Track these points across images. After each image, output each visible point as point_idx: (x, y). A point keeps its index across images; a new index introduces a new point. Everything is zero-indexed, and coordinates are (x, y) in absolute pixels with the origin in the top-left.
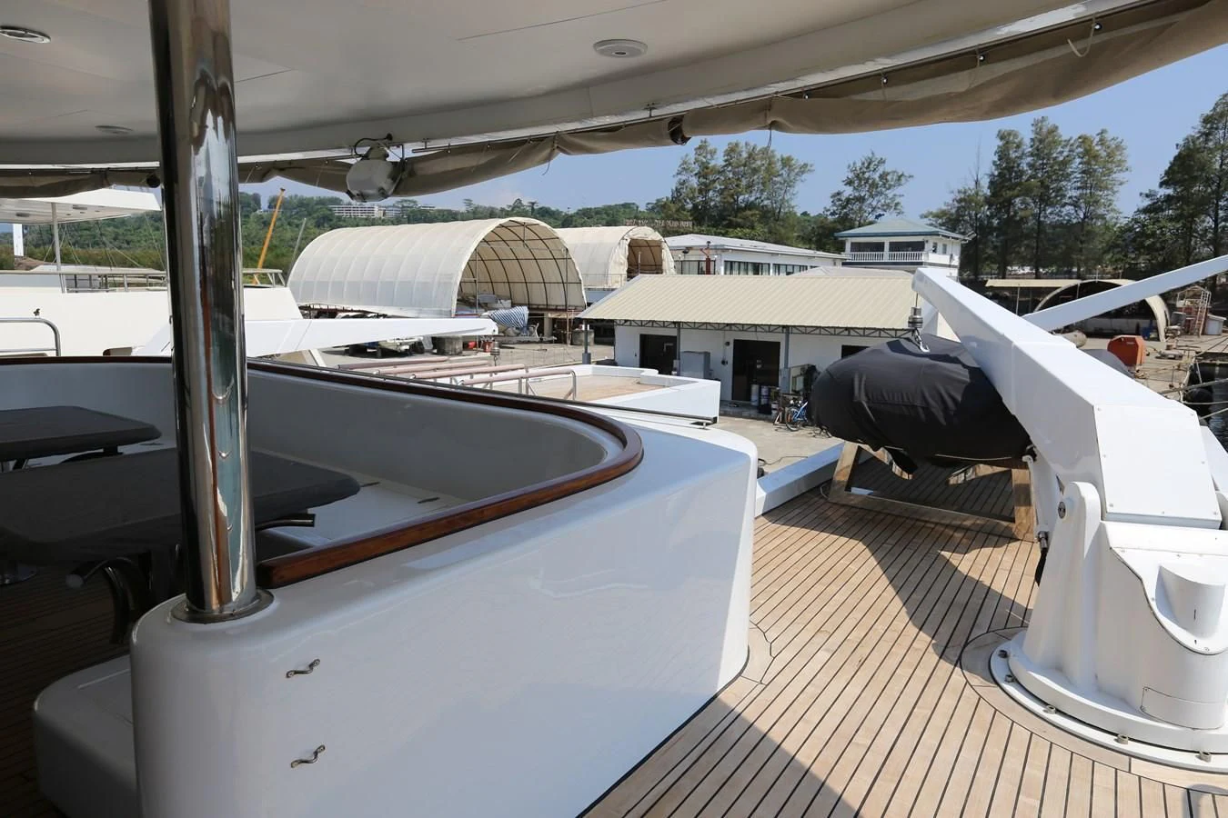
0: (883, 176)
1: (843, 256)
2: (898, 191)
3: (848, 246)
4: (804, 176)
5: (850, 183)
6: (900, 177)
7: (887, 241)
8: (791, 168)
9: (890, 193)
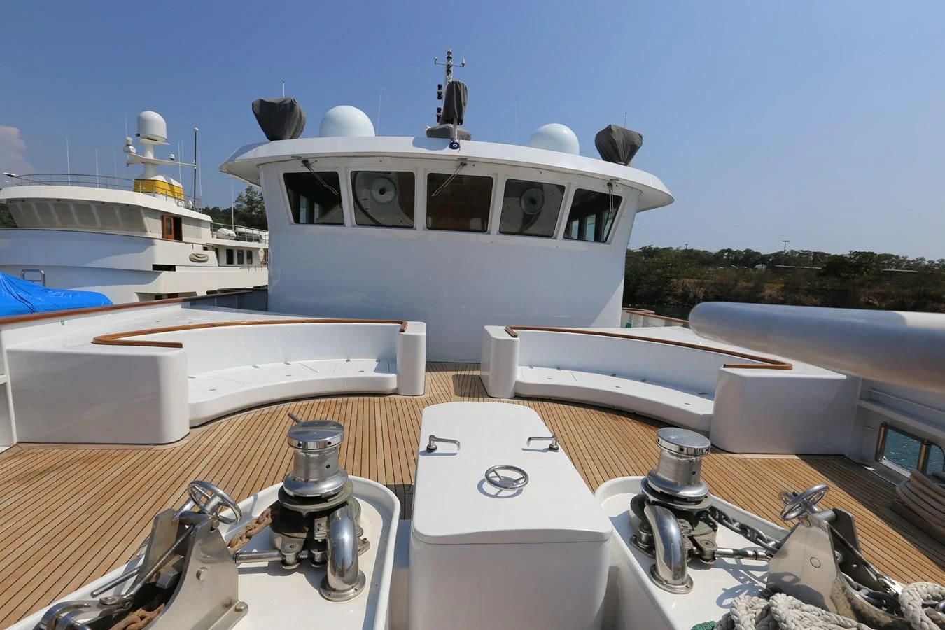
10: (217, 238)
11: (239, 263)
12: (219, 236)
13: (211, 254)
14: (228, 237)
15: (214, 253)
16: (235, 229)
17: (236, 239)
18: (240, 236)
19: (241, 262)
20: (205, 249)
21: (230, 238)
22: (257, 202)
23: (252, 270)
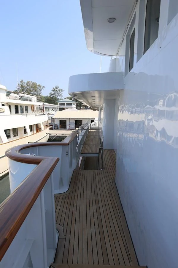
0: (59, 90)
1: (58, 105)
2: (62, 93)
3: (59, 104)
4: (43, 89)
5: (53, 91)
6: (62, 90)
7: (66, 103)
8: (40, 87)
9: (61, 93)
10: (10, 99)
11: (21, 113)
12: (11, 98)
13: (6, 108)
14: (15, 98)
15: (8, 107)
16: (19, 94)
17: (20, 99)
18: (21, 98)
19: (22, 112)
20: (3, 105)
21: (17, 99)
22: (25, 87)
23: (28, 116)
